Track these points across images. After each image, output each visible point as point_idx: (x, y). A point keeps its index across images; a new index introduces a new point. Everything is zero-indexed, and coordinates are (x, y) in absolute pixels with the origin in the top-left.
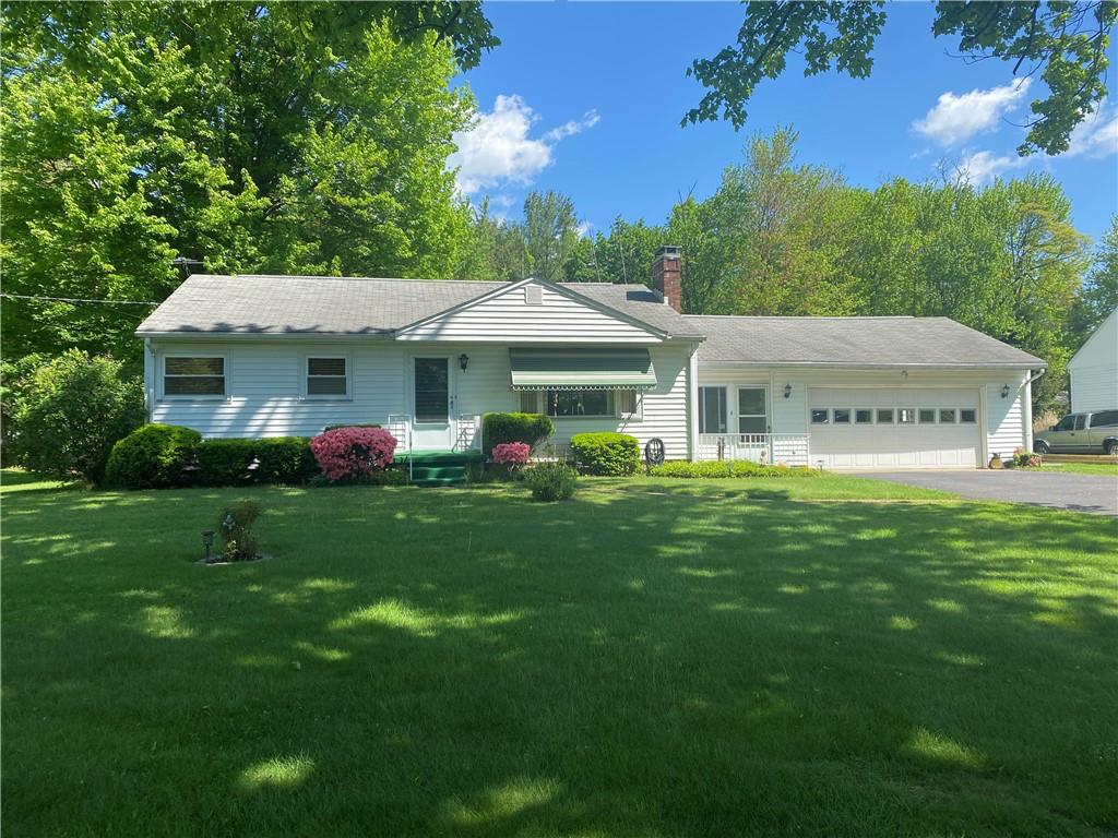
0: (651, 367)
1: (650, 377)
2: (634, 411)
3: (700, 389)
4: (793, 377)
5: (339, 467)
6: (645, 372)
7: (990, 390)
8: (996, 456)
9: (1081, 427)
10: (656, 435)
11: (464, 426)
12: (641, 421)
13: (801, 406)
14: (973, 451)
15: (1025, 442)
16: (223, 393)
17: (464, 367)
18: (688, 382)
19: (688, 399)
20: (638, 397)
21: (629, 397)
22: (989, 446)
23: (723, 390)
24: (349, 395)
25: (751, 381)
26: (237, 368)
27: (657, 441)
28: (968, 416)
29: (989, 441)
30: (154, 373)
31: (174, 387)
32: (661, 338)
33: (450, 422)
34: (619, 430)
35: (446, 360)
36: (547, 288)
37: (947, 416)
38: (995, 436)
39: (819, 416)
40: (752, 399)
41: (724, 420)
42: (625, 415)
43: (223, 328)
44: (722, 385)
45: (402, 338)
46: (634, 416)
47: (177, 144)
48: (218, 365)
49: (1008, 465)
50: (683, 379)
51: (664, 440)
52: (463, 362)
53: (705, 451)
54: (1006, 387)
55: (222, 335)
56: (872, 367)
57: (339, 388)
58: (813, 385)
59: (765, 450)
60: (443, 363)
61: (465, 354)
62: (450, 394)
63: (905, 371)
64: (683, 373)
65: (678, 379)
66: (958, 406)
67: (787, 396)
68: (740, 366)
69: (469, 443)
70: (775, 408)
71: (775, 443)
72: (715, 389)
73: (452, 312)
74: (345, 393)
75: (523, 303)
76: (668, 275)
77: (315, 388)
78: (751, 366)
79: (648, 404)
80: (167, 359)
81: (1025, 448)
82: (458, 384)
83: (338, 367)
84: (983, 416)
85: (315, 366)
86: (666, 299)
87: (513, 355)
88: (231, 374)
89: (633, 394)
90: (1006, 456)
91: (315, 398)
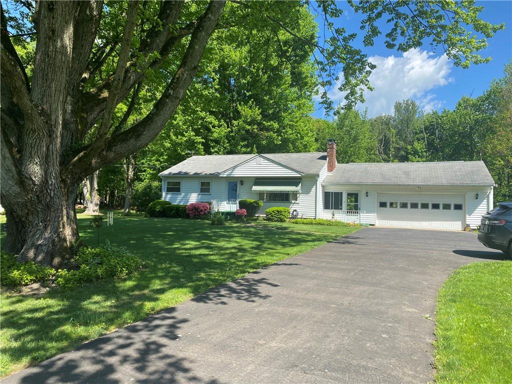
1: (299, 188)
2: (297, 200)
4: (370, 189)
6: (297, 186)
7: (470, 195)
8: (469, 226)
12: (299, 204)
13: (374, 201)
16: (180, 192)
17: (241, 184)
19: (316, 196)
20: (298, 195)
21: (295, 195)
22: (467, 221)
23: (341, 193)
25: (352, 190)
26: (184, 185)
27: (295, 210)
28: (458, 207)
29: (467, 218)
30: (164, 186)
31: (169, 190)
33: (237, 202)
34: (291, 207)
37: (447, 207)
38: (471, 216)
39: (383, 205)
41: (341, 205)
42: (293, 202)
43: (186, 173)
44: (341, 191)
45: (221, 176)
46: (296, 202)
47: (203, 114)
48: (179, 184)
49: (474, 230)
50: (315, 189)
53: (325, 215)
55: (185, 175)
57: (208, 190)
58: (379, 192)
59: (358, 217)
60: (236, 183)
61: (242, 180)
62: (238, 193)
63: (419, 187)
64: (315, 187)
65: (313, 189)
66: (453, 202)
67: (367, 196)
70: (362, 201)
71: (361, 214)
72: (338, 193)
73: (235, 167)
75: (256, 164)
77: (202, 190)
79: (301, 198)
80: (168, 182)
82: (240, 190)
83: (208, 184)
84: (466, 207)
85: (203, 184)
86: (327, 159)
88: (182, 186)
89: (297, 194)
90: (475, 226)
91: (202, 193)
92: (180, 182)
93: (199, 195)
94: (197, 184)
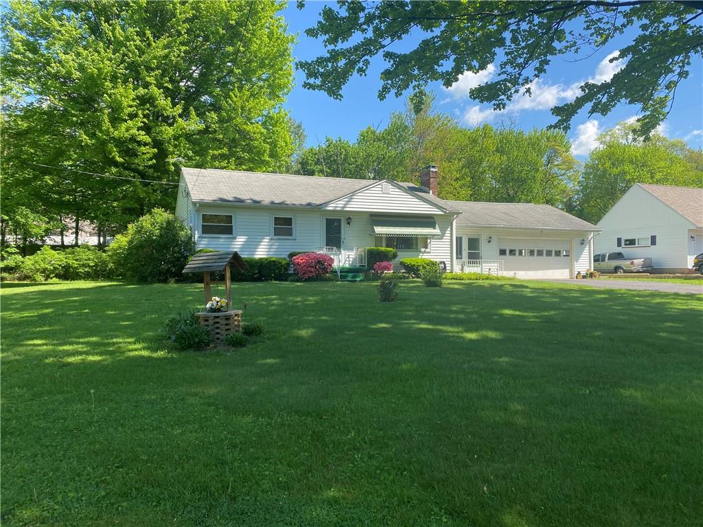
0: (437, 226)
1: (437, 231)
2: (427, 248)
3: (457, 238)
4: (494, 233)
5: (311, 272)
6: (434, 228)
7: (576, 241)
8: (579, 273)
9: (603, 260)
10: (442, 260)
11: (348, 254)
12: (430, 253)
14: (568, 270)
15: (590, 267)
16: (231, 233)
17: (349, 223)
18: (452, 234)
19: (451, 242)
20: (429, 241)
21: (425, 241)
22: (575, 268)
23: (463, 238)
24: (294, 237)
25: (474, 234)
26: (240, 222)
27: (443, 263)
29: (575, 265)
30: (198, 221)
32: (443, 212)
33: (343, 252)
34: (420, 257)
35: (340, 220)
36: (392, 185)
37: (549, 253)
39: (503, 252)
40: (473, 243)
41: (462, 253)
42: (423, 250)
44: (460, 236)
46: (427, 250)
48: (229, 219)
49: (584, 277)
50: (449, 232)
51: (446, 262)
52: (349, 221)
54: (583, 240)
55: (237, 203)
56: (529, 229)
57: (289, 232)
58: (501, 237)
59: (479, 268)
60: (339, 221)
61: (350, 217)
62: (342, 237)
63: (542, 231)
64: (449, 229)
65: (447, 232)
67: (489, 242)
68: (471, 227)
69: (351, 262)
70: (484, 248)
71: (483, 265)
74: (291, 235)
75: (381, 192)
76: (432, 179)
77: (277, 232)
78: (476, 227)
79: (433, 244)
81: (590, 269)
82: (346, 232)
83: (288, 221)
84: (573, 254)
85: (278, 221)
86: (431, 191)
87: (373, 218)
88: (235, 224)
89: (427, 238)
90: (583, 273)
91: (276, 237)
92: (231, 216)
93: (271, 239)
94: (268, 222)
